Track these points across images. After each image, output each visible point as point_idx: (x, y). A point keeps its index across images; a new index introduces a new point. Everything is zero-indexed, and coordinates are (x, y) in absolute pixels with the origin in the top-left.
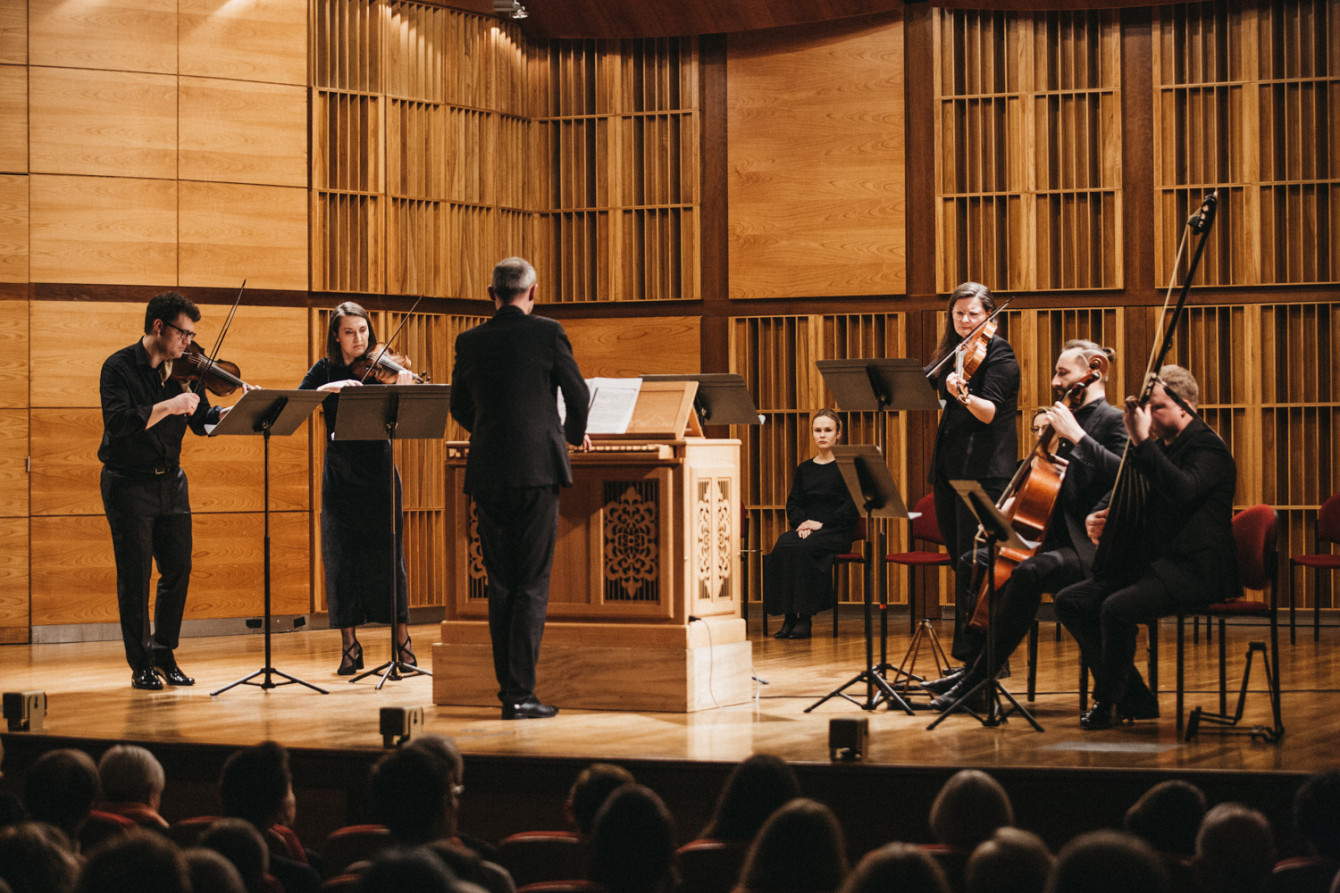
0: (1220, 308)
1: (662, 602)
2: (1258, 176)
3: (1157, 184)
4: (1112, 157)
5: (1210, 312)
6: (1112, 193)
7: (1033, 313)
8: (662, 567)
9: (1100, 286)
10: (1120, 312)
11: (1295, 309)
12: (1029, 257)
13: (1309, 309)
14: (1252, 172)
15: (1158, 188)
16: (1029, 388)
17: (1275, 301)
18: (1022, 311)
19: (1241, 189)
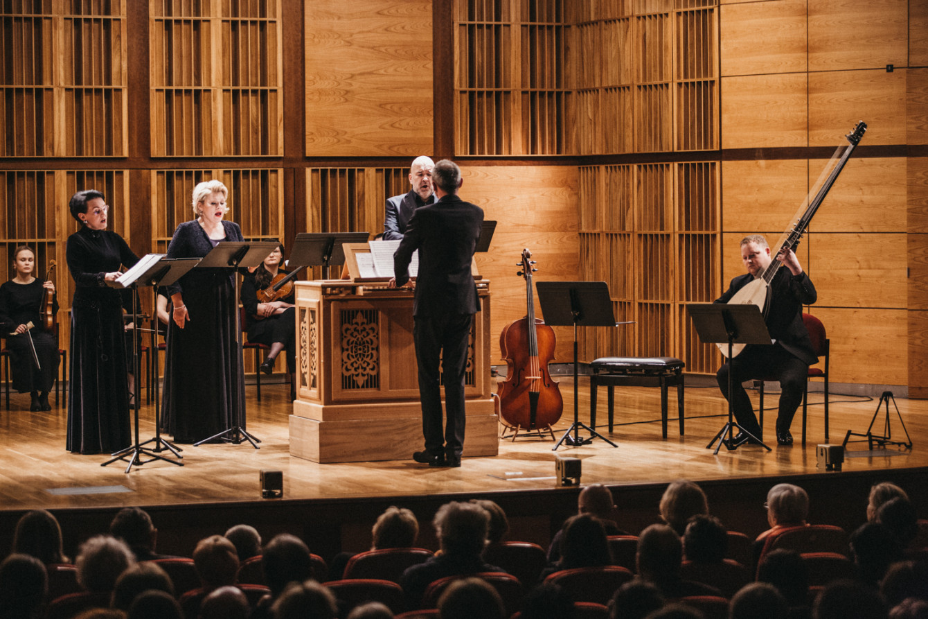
0: (195, 172)
1: (477, 385)
2: (221, 83)
3: (152, 85)
4: (120, 64)
5: (189, 174)
6: (120, 90)
7: (63, 172)
8: (477, 363)
9: (112, 155)
10: (126, 173)
11: (246, 173)
12: (60, 132)
13: (255, 173)
14: (217, 79)
15: (153, 88)
16: (60, 225)
17: (233, 167)
18: (56, 171)
19: (209, 91)
